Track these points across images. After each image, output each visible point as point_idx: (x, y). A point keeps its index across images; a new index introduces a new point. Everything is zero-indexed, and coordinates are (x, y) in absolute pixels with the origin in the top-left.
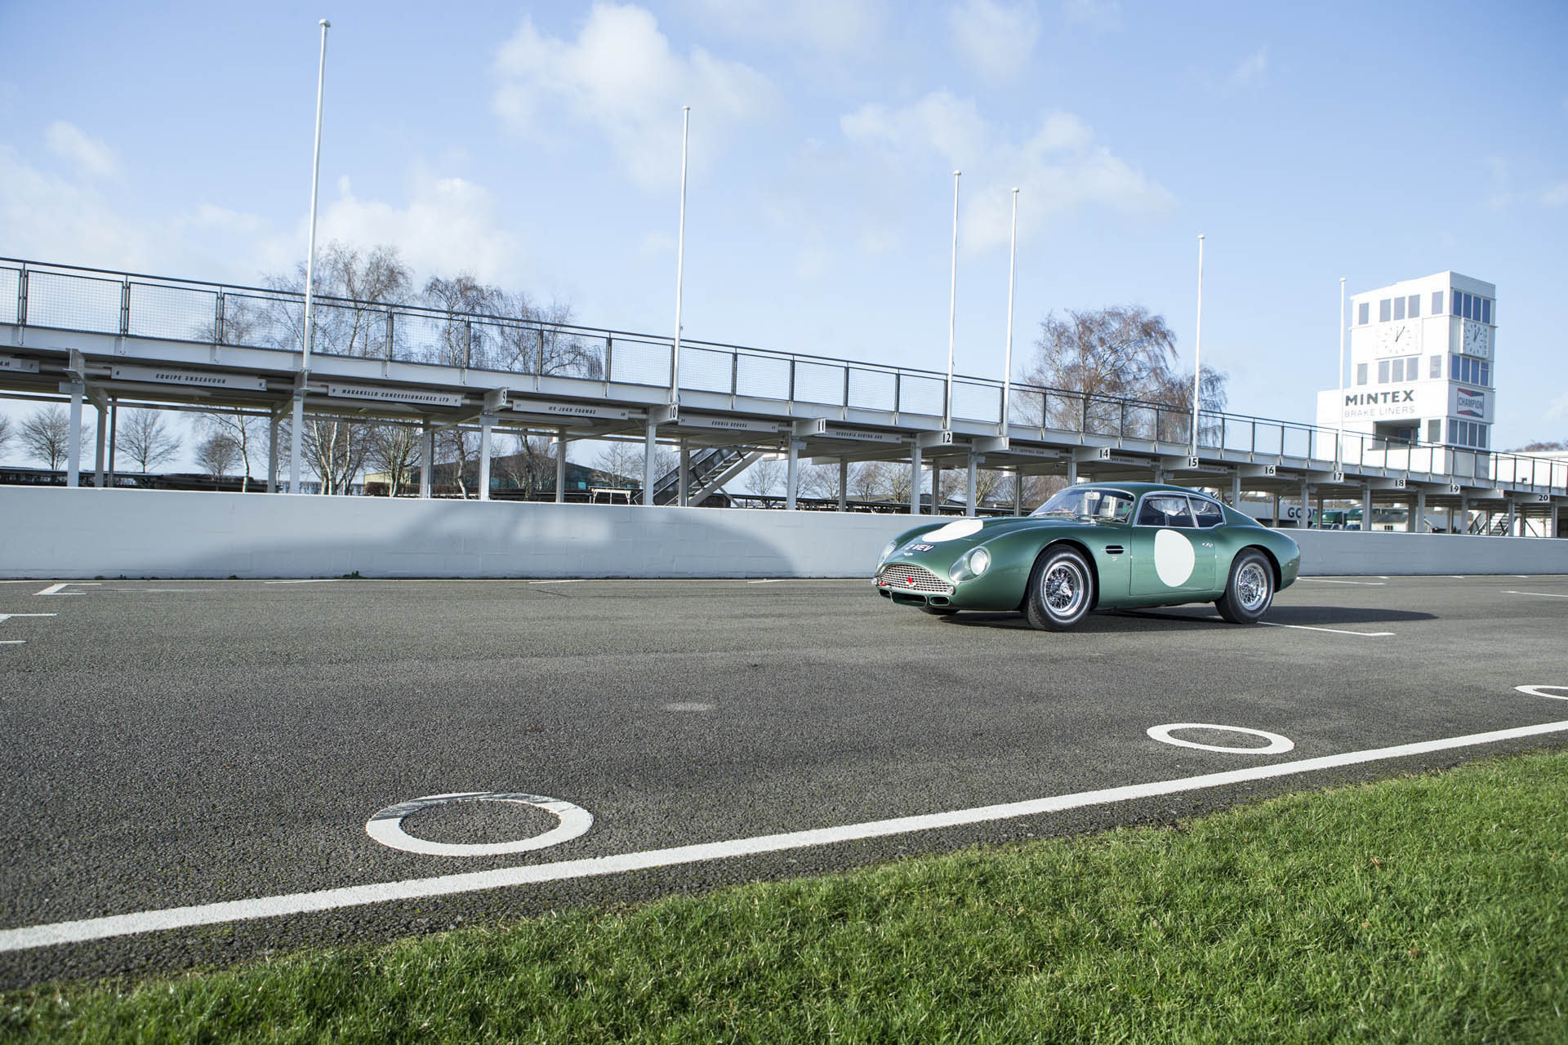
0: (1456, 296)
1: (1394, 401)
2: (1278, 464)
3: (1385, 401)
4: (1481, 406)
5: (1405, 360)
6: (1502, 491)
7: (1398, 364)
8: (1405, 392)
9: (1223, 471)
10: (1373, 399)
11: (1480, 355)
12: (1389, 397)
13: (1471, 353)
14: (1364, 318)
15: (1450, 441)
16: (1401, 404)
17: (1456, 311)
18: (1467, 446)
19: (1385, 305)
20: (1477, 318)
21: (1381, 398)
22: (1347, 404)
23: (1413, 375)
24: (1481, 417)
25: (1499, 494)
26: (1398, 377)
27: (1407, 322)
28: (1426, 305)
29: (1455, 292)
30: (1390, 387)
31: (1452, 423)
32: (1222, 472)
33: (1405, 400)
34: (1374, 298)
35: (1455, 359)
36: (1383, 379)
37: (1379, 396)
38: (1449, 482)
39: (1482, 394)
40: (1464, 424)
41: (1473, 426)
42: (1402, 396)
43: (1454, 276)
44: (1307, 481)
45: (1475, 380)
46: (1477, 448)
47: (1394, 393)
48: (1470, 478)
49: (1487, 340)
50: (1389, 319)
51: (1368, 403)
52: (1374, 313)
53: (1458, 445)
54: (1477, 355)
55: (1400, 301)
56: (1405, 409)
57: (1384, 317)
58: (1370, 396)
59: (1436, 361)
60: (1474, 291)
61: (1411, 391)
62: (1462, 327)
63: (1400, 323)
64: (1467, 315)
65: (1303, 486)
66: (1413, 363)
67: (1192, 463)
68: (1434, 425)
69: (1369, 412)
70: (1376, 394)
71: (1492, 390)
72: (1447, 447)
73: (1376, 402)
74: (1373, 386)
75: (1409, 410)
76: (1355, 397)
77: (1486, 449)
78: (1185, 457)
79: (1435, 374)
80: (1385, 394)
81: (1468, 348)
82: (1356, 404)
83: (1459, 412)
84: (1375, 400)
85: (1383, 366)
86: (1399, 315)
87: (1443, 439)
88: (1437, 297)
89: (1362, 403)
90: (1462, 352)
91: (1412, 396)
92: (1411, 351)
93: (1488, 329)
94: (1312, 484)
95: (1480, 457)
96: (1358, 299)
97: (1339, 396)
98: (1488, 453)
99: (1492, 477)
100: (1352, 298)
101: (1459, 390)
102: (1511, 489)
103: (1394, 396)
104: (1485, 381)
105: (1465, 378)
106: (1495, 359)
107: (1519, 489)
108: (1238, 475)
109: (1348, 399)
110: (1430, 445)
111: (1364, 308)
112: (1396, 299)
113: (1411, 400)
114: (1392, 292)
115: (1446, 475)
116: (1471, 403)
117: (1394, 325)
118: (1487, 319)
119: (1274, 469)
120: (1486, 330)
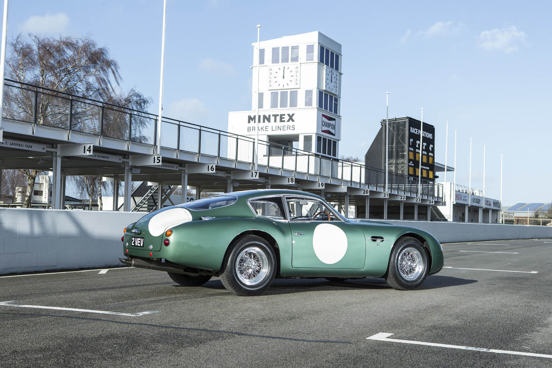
0: (322, 49)
1: (281, 121)
2: (216, 164)
3: (275, 121)
4: (334, 127)
5: (289, 91)
6: (346, 187)
7: (284, 94)
8: (289, 115)
9: (176, 168)
10: (267, 118)
11: (334, 92)
12: (278, 118)
13: (329, 90)
14: (262, 61)
15: (318, 152)
16: (286, 124)
17: (321, 60)
18: (327, 155)
19: (275, 50)
20: (332, 66)
21: (272, 118)
22: (249, 122)
23: (294, 104)
24: (334, 135)
25: (343, 189)
26: (284, 105)
27: (291, 65)
28: (302, 53)
29: (321, 46)
30: (279, 111)
31: (319, 139)
32: (174, 169)
33: (288, 121)
34: (268, 45)
35: (320, 93)
36: (274, 105)
37: (271, 116)
38: (317, 180)
39: (334, 120)
40: (325, 139)
41: (330, 141)
42: (287, 118)
43: (321, 36)
44: (232, 178)
45: (331, 110)
46: (332, 156)
47: (281, 115)
48: (329, 177)
49: (338, 82)
50: (278, 62)
51: (264, 122)
52: (268, 56)
53: (321, 154)
54: (332, 92)
55: (285, 49)
56: (289, 127)
57: (275, 60)
58: (265, 117)
59: (309, 93)
60: (332, 48)
61: (293, 115)
62: (325, 71)
63: (285, 64)
64: (327, 64)
65: (229, 182)
66: (294, 94)
67: (156, 161)
68: (308, 139)
69: (264, 129)
70: (269, 116)
71: (339, 117)
72: (316, 155)
73: (269, 121)
74: (267, 110)
75: (291, 128)
76: (255, 116)
77: (336, 158)
78: (150, 155)
79: (308, 103)
80: (275, 116)
81: (328, 86)
82: (255, 122)
83: (323, 131)
84: (269, 120)
85: (274, 95)
86: (285, 60)
87: (314, 150)
88: (310, 49)
89: (259, 122)
90: (324, 89)
91: (293, 118)
92: (292, 85)
93: (338, 74)
94: (236, 180)
95: (334, 162)
96: (257, 46)
97: (244, 115)
98: (338, 160)
99: (340, 177)
100: (253, 44)
101: (323, 115)
102: (350, 186)
103: (282, 117)
104: (336, 112)
105: (326, 108)
106: (341, 97)
107: (353, 186)
108: (186, 172)
109: (250, 119)
110: (307, 153)
111: (262, 52)
112: (282, 48)
113: (293, 121)
114: (281, 42)
115: (316, 175)
116: (329, 125)
117: (281, 65)
118: (337, 69)
119: (214, 167)
120: (337, 75)
